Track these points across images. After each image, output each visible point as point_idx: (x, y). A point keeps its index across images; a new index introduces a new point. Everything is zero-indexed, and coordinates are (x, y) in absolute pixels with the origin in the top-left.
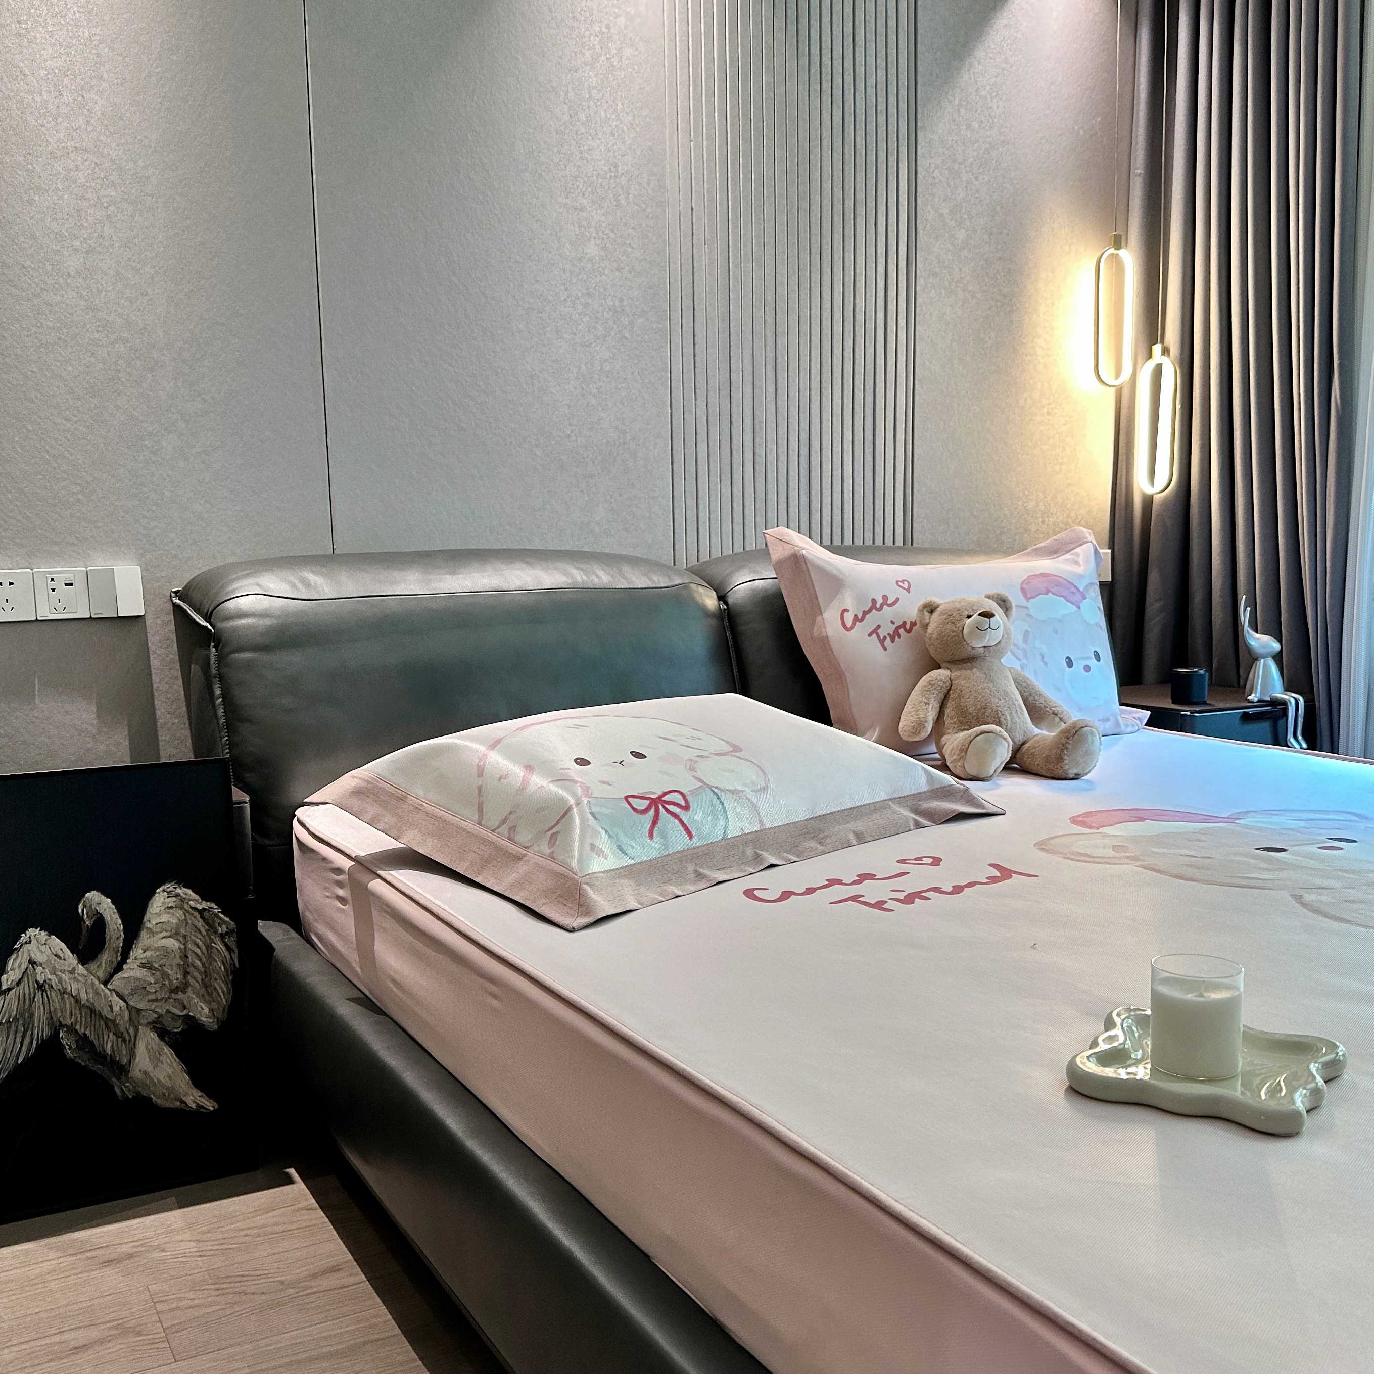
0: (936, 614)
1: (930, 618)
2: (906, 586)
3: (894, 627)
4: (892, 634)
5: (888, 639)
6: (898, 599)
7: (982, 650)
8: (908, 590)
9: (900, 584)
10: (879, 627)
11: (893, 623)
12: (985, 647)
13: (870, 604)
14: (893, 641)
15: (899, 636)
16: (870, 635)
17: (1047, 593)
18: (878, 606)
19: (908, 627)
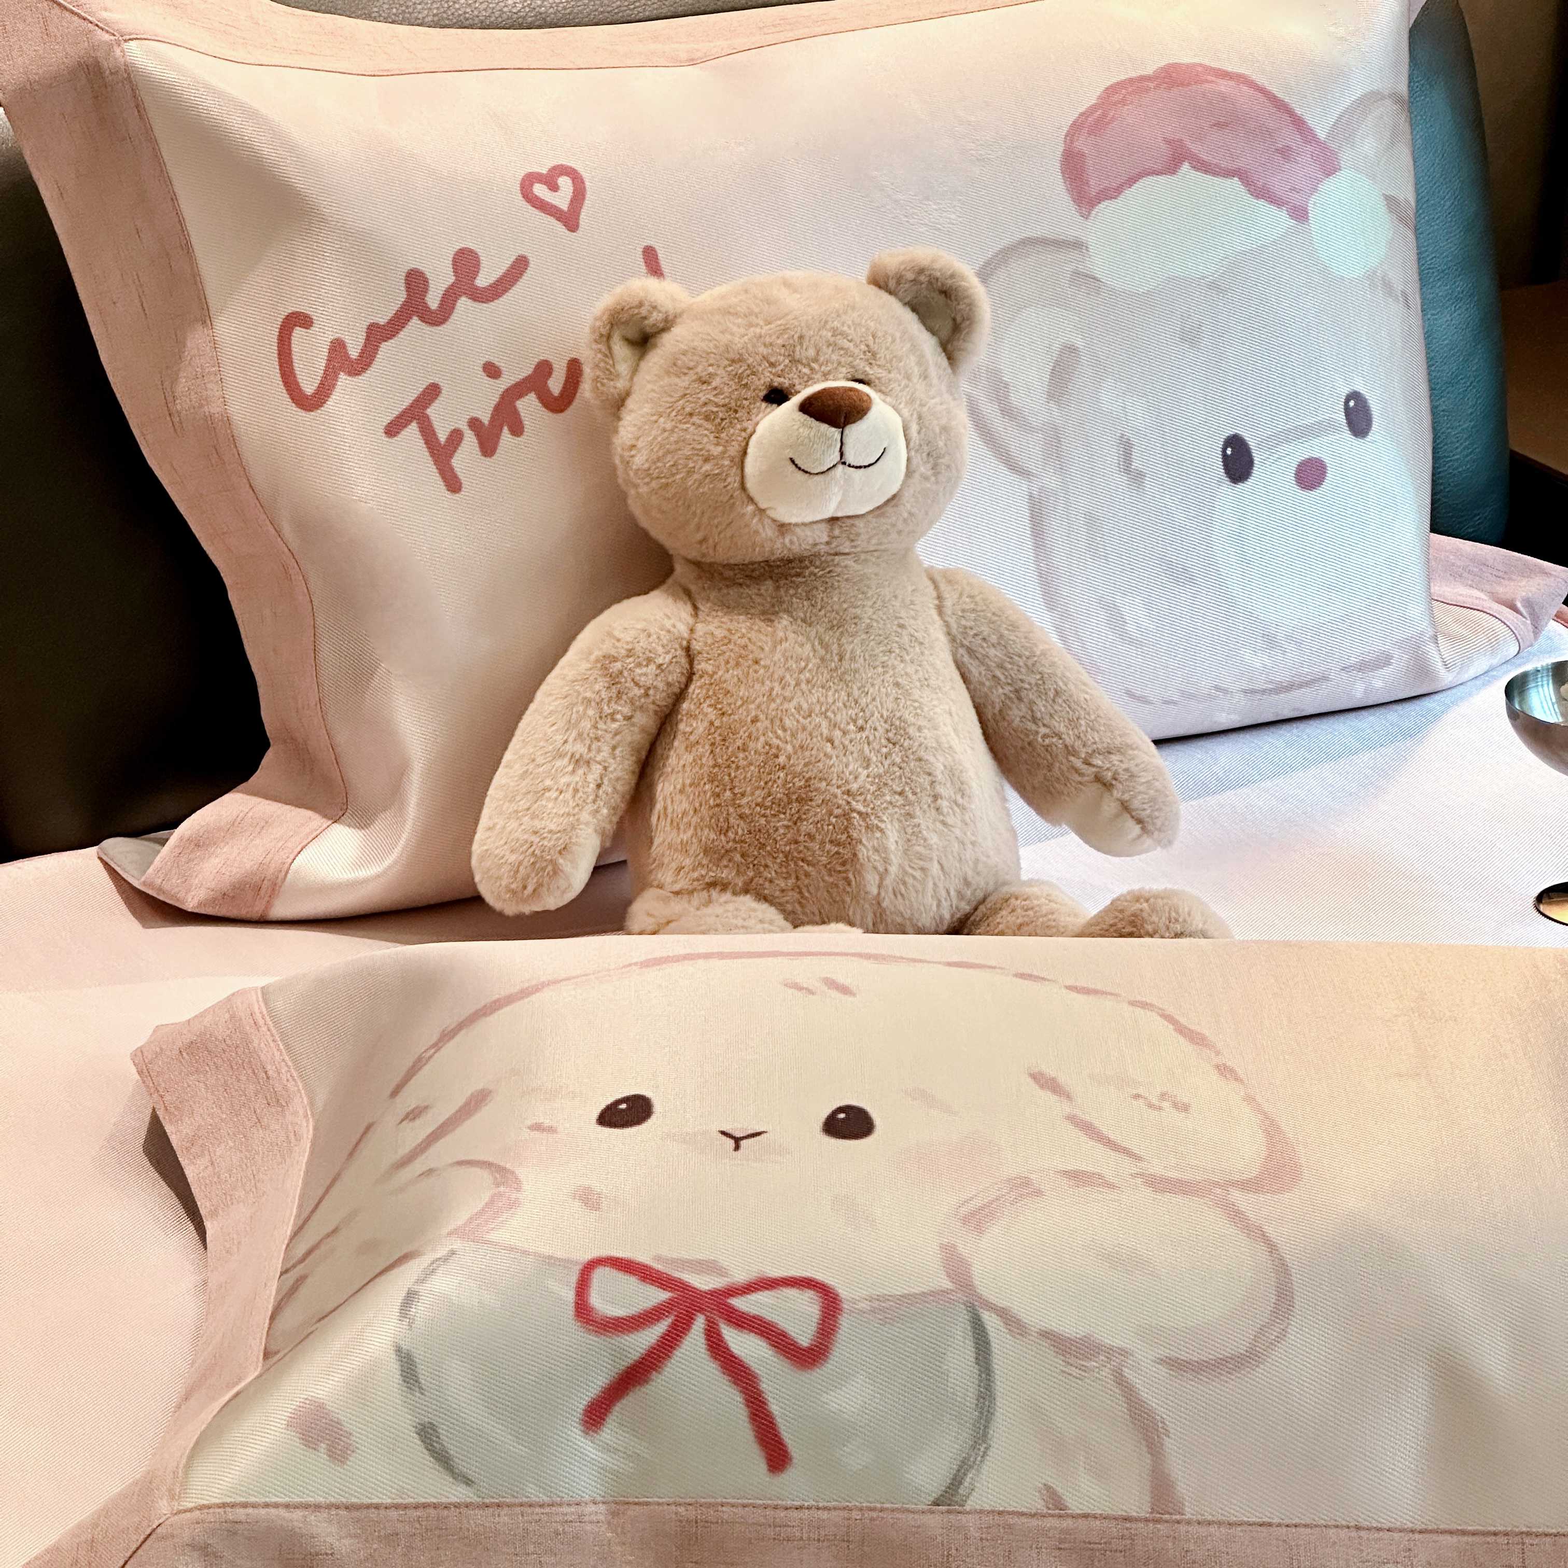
0: (656, 359)
1: (635, 370)
2: (562, 199)
3: (493, 390)
4: (486, 419)
5: (470, 440)
6: (520, 265)
7: (821, 535)
8: (570, 220)
9: (540, 190)
10: (432, 392)
11: (492, 371)
12: (833, 520)
13: (401, 296)
14: (488, 447)
15: (517, 429)
16: (393, 429)
17: (1171, 168)
18: (433, 300)
19: (555, 385)
